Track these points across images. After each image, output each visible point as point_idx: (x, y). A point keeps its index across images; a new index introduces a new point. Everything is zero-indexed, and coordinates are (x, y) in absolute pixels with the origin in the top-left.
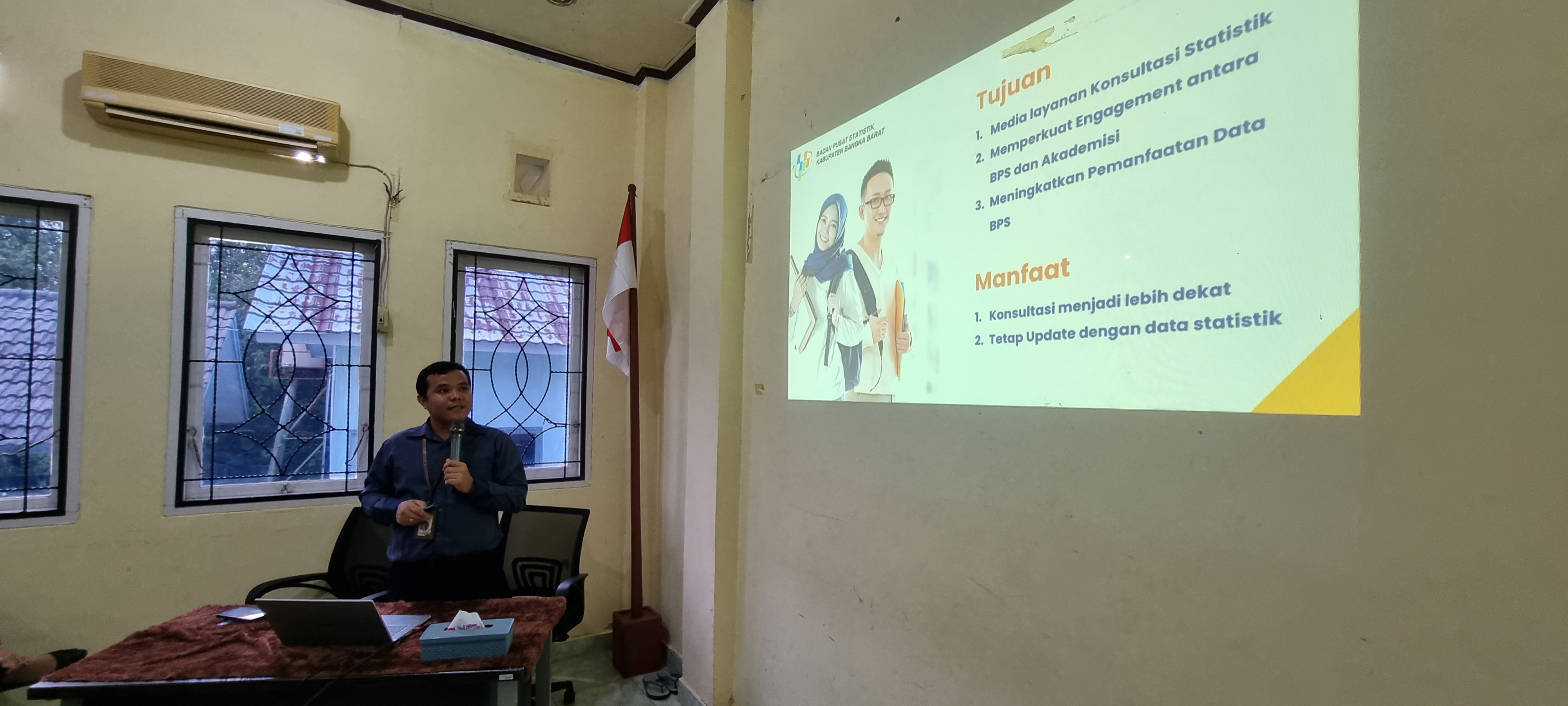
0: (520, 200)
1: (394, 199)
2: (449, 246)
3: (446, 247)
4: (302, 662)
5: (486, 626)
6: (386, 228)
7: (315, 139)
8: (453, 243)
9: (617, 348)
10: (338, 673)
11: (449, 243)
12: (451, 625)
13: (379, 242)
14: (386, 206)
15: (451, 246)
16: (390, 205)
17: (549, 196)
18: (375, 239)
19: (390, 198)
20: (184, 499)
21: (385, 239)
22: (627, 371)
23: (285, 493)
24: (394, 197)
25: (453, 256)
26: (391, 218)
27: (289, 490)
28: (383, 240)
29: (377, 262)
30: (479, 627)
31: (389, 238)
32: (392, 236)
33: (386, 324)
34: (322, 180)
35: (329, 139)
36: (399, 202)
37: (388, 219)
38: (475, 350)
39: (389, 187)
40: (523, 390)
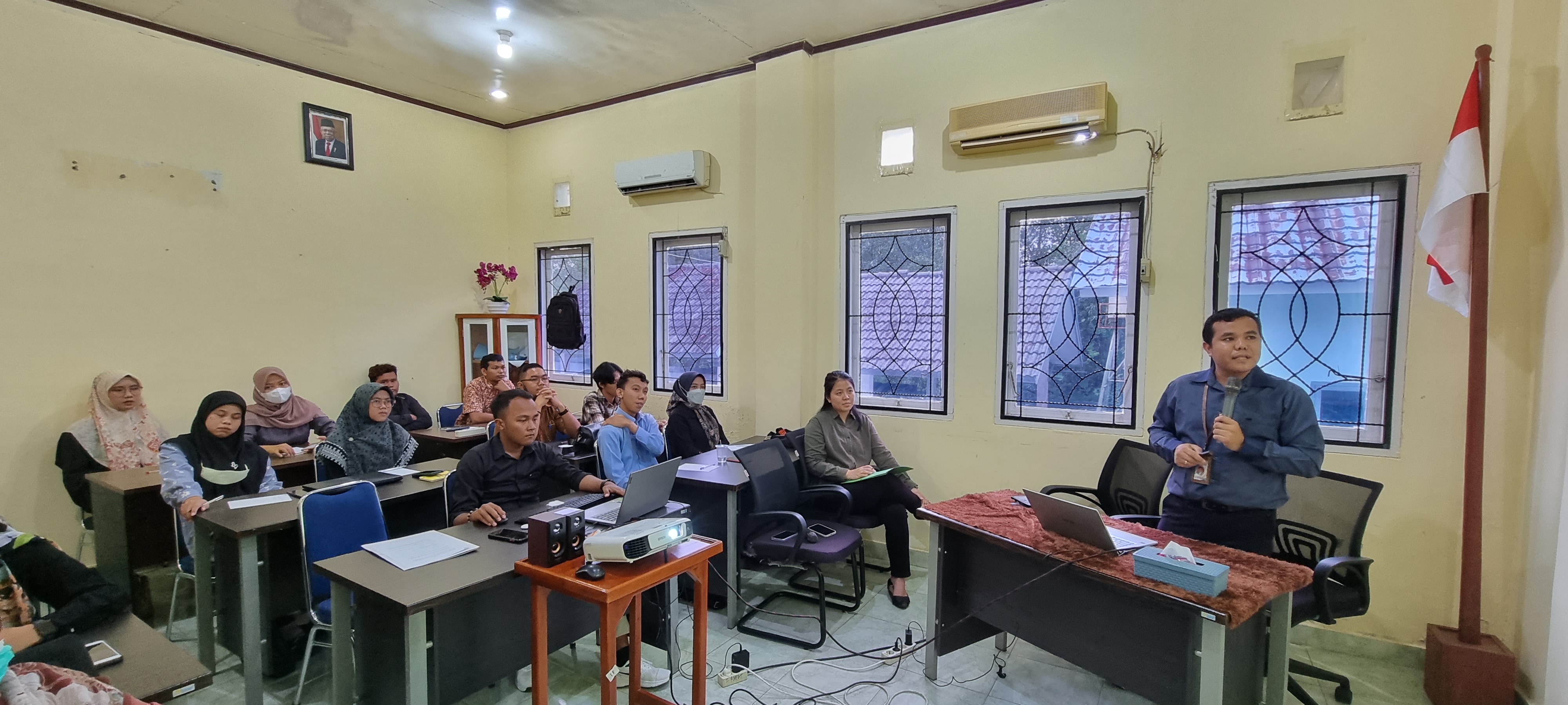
0: (1299, 117)
1: (1156, 154)
2: (1211, 189)
3: (1208, 190)
4: (1050, 543)
5: (1197, 564)
6: (1148, 184)
7: (1087, 120)
8: (1216, 184)
9: (1446, 279)
10: (1070, 559)
11: (1212, 185)
12: (1163, 551)
13: (1142, 198)
14: (1149, 163)
15: (1214, 187)
16: (1153, 161)
17: (1341, 102)
18: (1139, 196)
19: (1153, 154)
20: (1006, 414)
21: (1148, 194)
22: (1464, 310)
23: (1068, 419)
24: (1157, 153)
25: (1216, 198)
26: (1153, 173)
27: (1071, 417)
28: (1146, 196)
29: (1141, 218)
30: (1189, 562)
31: (1152, 193)
32: (1154, 191)
33: (1148, 275)
34: (1094, 154)
35: (1097, 117)
36: (1162, 155)
37: (1151, 174)
38: (1240, 294)
39: (1152, 145)
40: (1300, 336)
